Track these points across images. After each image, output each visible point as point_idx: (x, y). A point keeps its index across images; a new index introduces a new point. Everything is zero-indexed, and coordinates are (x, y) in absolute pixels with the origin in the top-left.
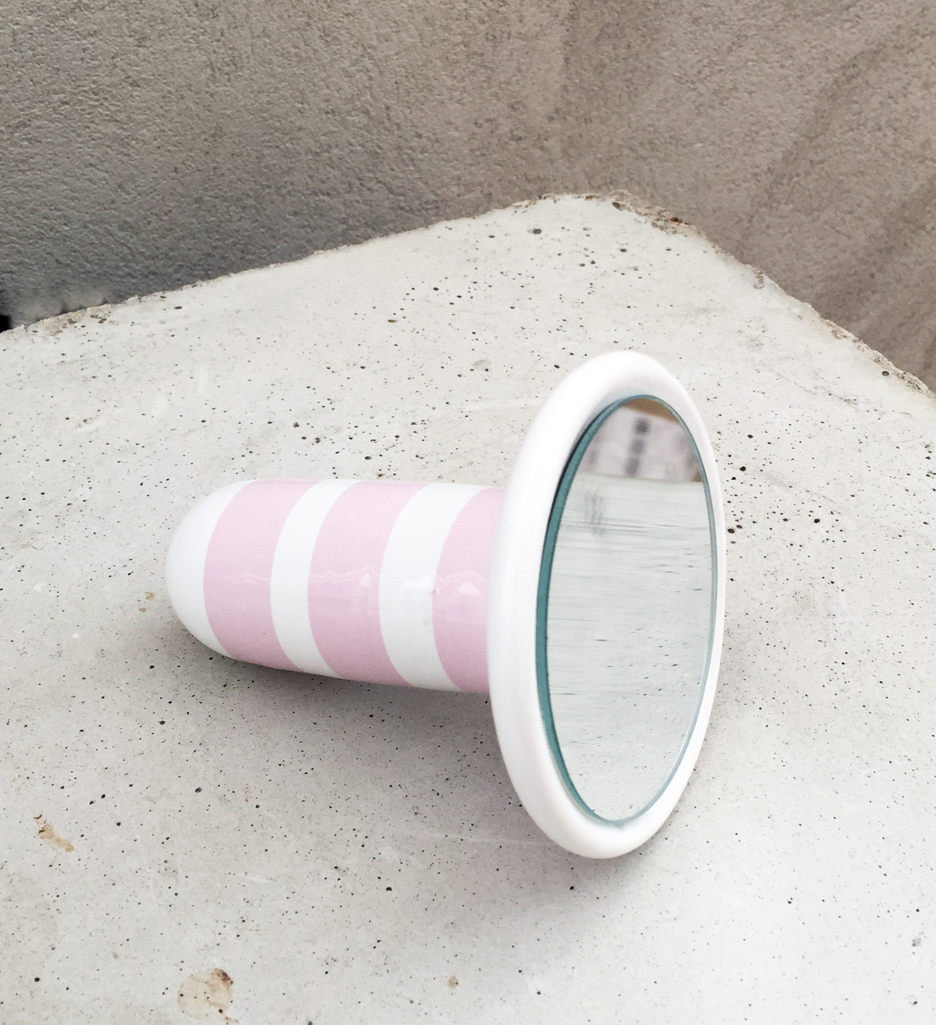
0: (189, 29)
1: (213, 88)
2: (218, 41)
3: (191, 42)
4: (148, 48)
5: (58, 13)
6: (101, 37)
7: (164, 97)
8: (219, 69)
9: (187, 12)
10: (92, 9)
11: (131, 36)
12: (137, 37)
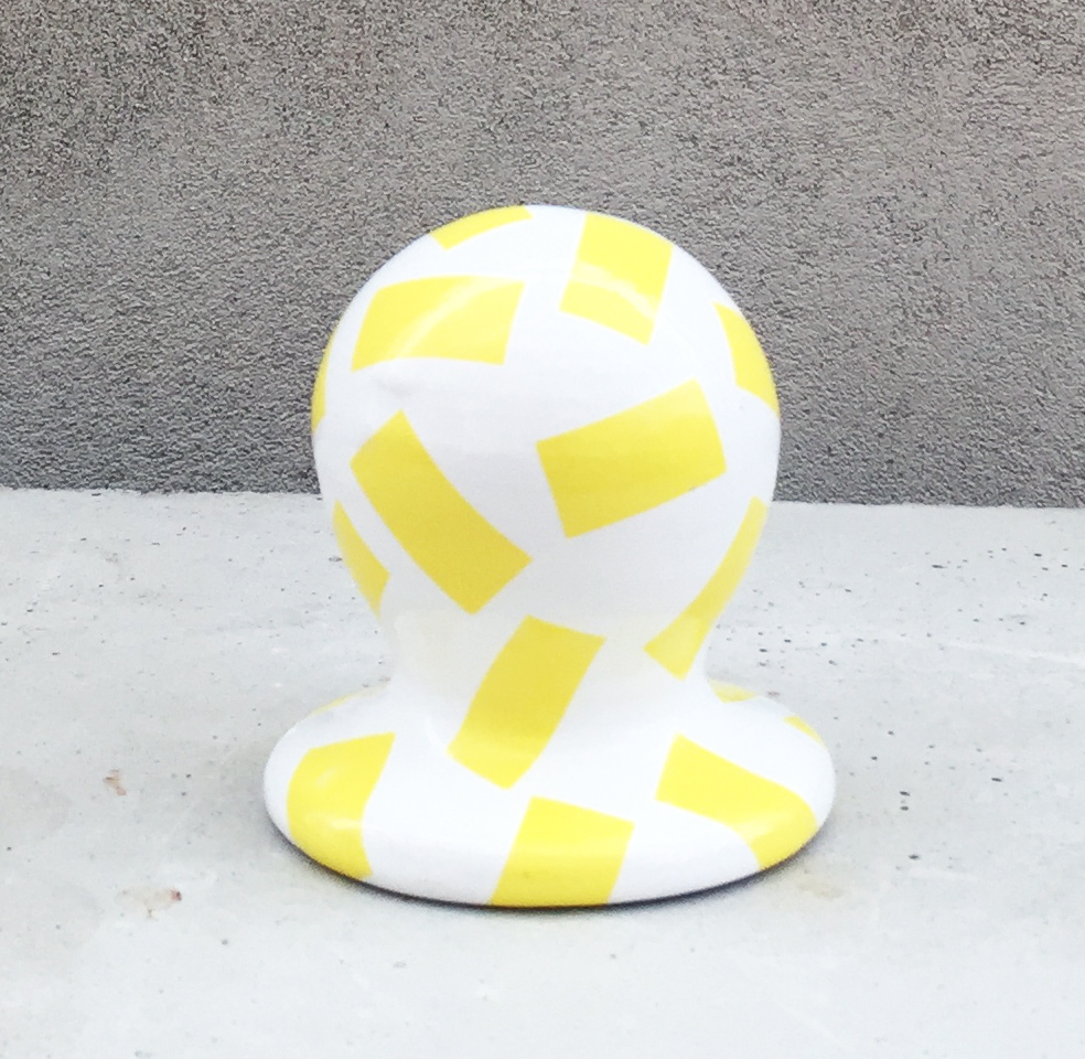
0: (876, 250)
1: (901, 341)
2: (918, 274)
3: (876, 270)
4: (812, 267)
5: (697, 201)
6: (748, 241)
7: (826, 339)
8: (915, 315)
9: (877, 227)
10: (744, 202)
11: (791, 247)
12: (799, 249)
